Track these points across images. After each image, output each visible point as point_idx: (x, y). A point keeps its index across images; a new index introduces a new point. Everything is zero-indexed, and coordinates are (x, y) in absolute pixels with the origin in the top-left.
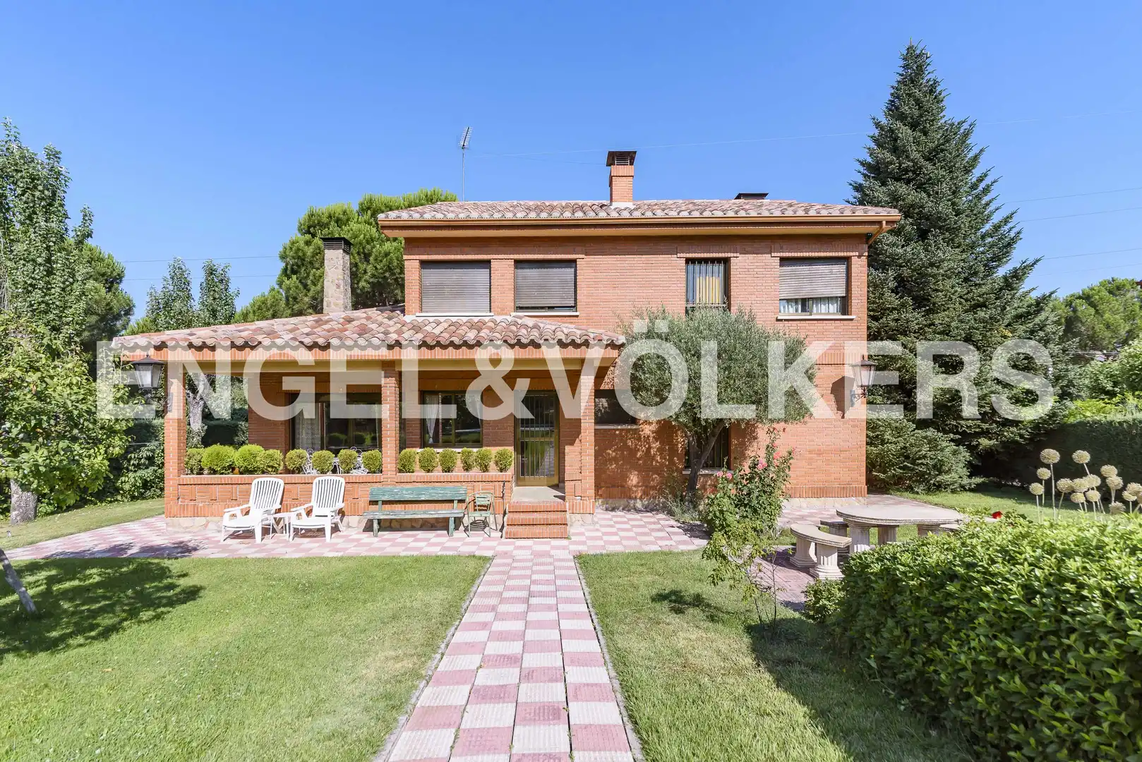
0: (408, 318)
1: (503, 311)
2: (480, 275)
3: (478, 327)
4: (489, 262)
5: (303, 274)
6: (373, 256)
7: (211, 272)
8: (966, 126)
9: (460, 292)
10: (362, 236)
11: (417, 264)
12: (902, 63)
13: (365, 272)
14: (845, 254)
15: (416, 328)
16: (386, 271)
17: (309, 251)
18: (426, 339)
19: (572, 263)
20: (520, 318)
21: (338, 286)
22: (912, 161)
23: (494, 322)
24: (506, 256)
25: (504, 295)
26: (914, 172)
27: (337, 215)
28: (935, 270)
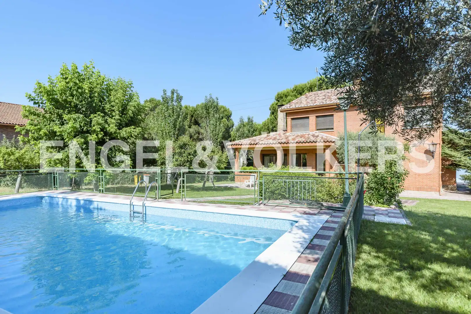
0: (288, 134)
1: (311, 131)
3: (302, 136)
4: (309, 117)
7: (249, 119)
9: (302, 126)
11: (290, 119)
18: (285, 142)
19: (332, 115)
20: (317, 133)
21: (282, 120)
24: (313, 115)
25: (313, 126)
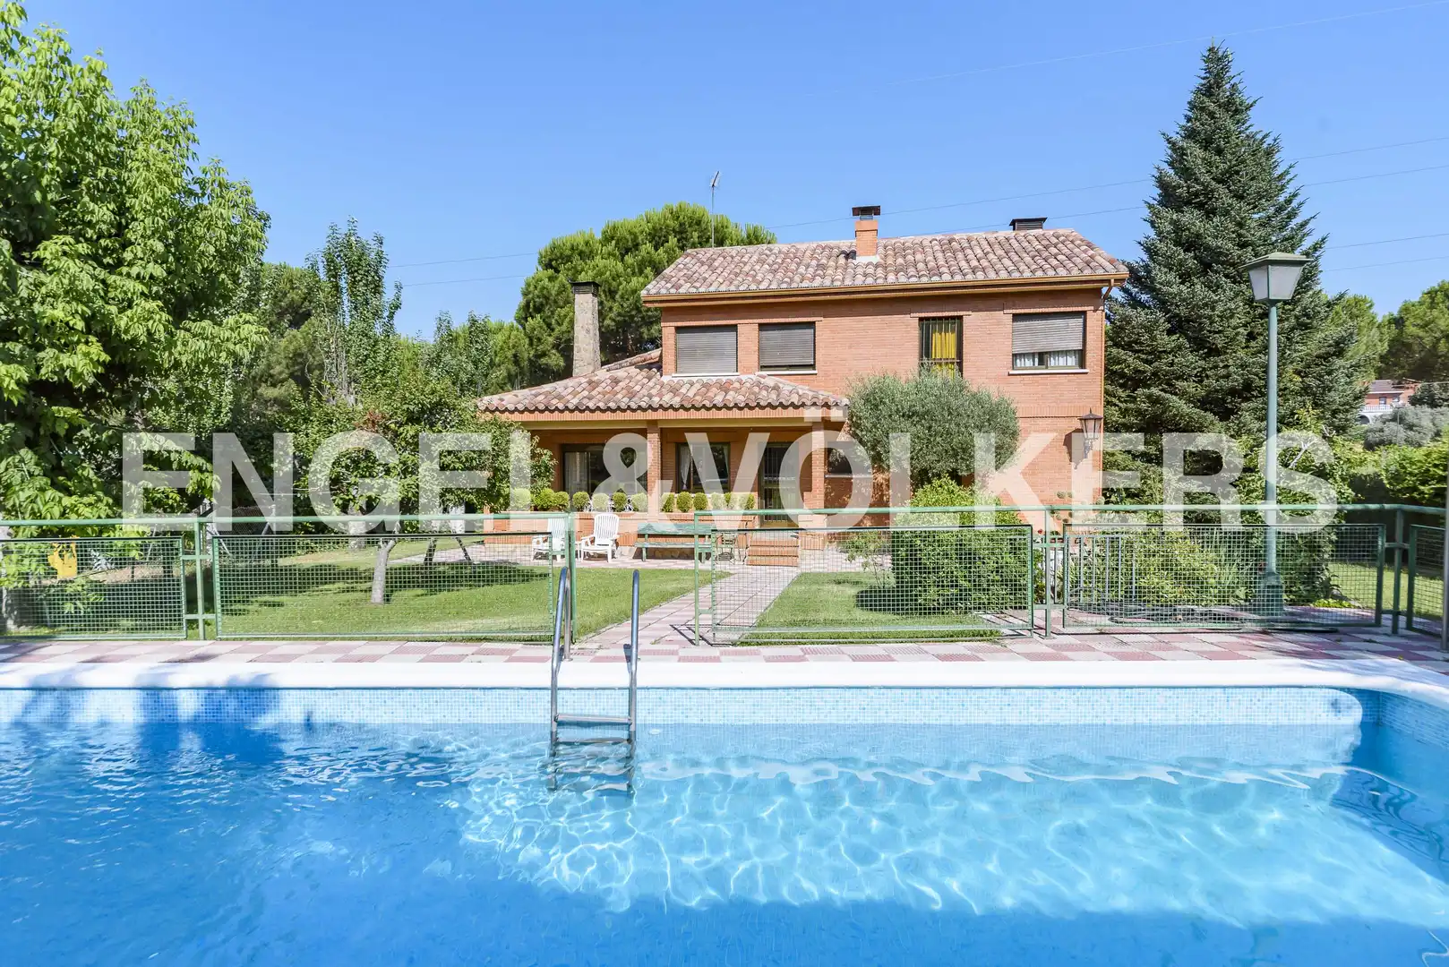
0: (665, 379)
1: (748, 371)
2: (727, 337)
3: (725, 388)
4: (736, 326)
5: (547, 312)
6: (620, 293)
7: (473, 323)
8: (1269, 140)
9: (711, 354)
10: (608, 273)
11: (673, 330)
12: (1203, 65)
13: (611, 308)
14: (1080, 309)
15: (674, 391)
16: (632, 309)
17: (554, 288)
18: (684, 403)
19: (811, 325)
20: (764, 377)
21: (588, 331)
22: (1203, 184)
23: (740, 382)
24: (751, 321)
25: (749, 356)
26: (1206, 195)
27: (580, 247)
28: (1208, 312)
